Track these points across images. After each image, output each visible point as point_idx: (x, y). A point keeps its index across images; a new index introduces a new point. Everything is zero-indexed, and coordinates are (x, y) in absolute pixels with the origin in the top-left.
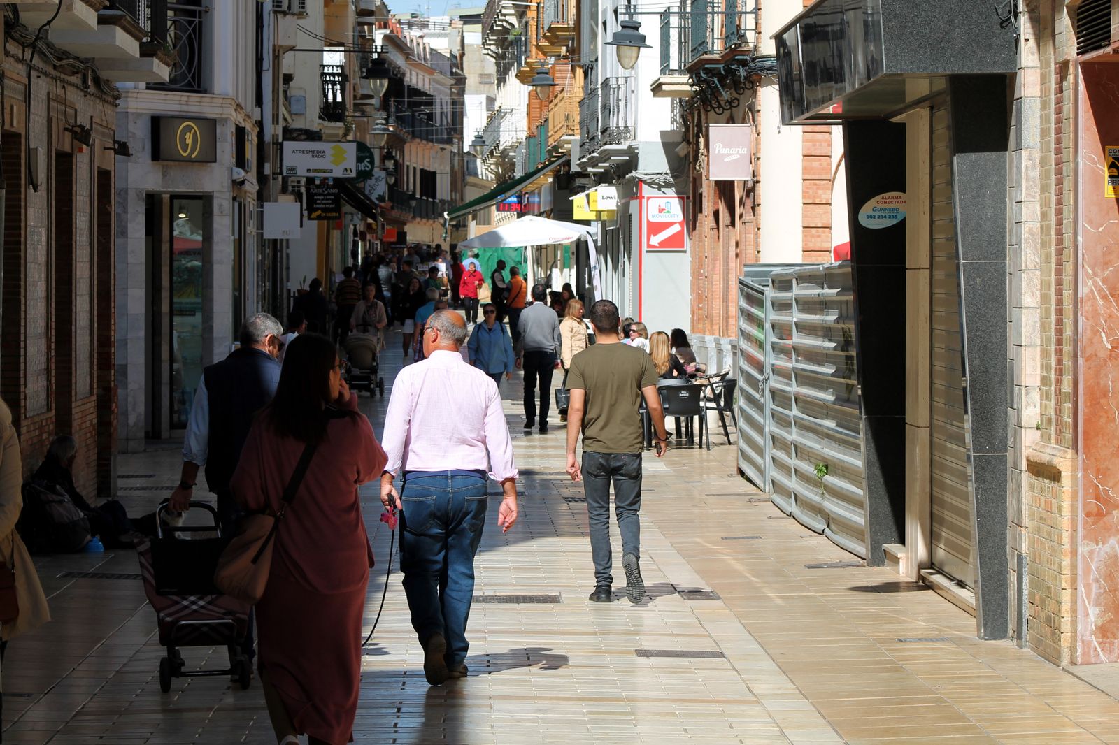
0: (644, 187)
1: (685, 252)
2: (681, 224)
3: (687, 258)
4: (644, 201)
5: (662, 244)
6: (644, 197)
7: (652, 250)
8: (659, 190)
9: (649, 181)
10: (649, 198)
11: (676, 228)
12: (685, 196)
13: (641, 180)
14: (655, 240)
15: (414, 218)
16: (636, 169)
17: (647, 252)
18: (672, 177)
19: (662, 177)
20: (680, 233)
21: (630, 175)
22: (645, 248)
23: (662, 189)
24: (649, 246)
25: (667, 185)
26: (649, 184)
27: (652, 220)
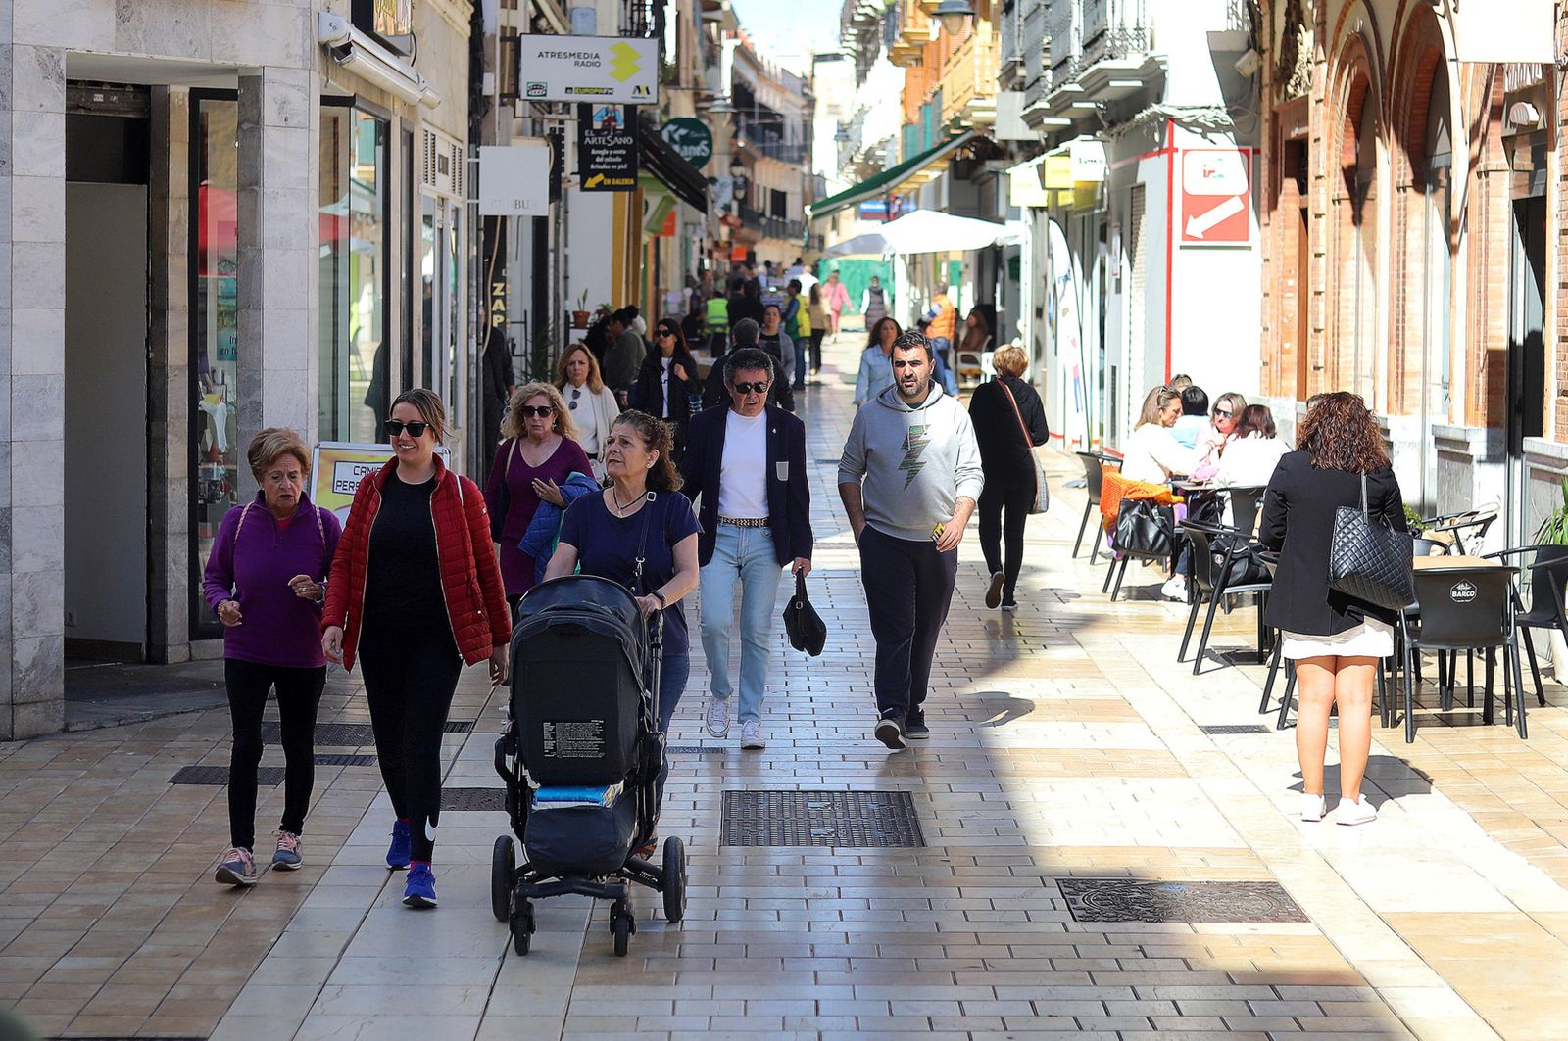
0: (1178, 131)
1: (1250, 248)
2: (1244, 198)
3: (1254, 258)
4: (1177, 157)
5: (1209, 234)
6: (1177, 150)
7: (1191, 245)
8: (1204, 136)
9: (1186, 120)
10: (1185, 151)
11: (1233, 207)
12: (1251, 148)
13: (1171, 119)
14: (1198, 226)
15: (764, 237)
16: (1159, 100)
17: (1182, 247)
18: (1228, 113)
19: (1210, 113)
20: (1242, 215)
21: (1145, 112)
22: (1177, 240)
23: (1211, 136)
24: (1186, 237)
25: (1219, 128)
26: (1186, 126)
27: (1193, 190)
